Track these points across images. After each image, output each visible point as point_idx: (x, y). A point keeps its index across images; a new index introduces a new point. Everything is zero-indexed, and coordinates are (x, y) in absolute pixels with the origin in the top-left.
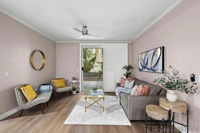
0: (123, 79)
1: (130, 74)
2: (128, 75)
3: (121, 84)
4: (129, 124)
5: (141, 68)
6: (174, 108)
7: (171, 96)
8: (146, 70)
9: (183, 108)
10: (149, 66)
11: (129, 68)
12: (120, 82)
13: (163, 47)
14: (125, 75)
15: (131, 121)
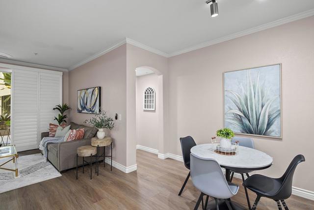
0: (53, 125)
1: (65, 117)
2: (61, 120)
3: (50, 133)
4: (59, 175)
5: (80, 109)
6: (101, 143)
7: (101, 134)
8: (85, 111)
9: (108, 141)
10: (88, 106)
11: (64, 109)
12: (49, 131)
13: (100, 87)
14: (56, 119)
15: (61, 172)
